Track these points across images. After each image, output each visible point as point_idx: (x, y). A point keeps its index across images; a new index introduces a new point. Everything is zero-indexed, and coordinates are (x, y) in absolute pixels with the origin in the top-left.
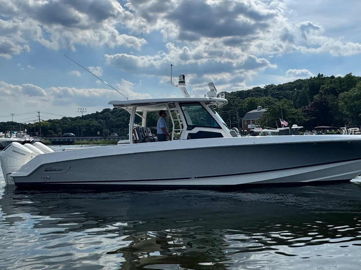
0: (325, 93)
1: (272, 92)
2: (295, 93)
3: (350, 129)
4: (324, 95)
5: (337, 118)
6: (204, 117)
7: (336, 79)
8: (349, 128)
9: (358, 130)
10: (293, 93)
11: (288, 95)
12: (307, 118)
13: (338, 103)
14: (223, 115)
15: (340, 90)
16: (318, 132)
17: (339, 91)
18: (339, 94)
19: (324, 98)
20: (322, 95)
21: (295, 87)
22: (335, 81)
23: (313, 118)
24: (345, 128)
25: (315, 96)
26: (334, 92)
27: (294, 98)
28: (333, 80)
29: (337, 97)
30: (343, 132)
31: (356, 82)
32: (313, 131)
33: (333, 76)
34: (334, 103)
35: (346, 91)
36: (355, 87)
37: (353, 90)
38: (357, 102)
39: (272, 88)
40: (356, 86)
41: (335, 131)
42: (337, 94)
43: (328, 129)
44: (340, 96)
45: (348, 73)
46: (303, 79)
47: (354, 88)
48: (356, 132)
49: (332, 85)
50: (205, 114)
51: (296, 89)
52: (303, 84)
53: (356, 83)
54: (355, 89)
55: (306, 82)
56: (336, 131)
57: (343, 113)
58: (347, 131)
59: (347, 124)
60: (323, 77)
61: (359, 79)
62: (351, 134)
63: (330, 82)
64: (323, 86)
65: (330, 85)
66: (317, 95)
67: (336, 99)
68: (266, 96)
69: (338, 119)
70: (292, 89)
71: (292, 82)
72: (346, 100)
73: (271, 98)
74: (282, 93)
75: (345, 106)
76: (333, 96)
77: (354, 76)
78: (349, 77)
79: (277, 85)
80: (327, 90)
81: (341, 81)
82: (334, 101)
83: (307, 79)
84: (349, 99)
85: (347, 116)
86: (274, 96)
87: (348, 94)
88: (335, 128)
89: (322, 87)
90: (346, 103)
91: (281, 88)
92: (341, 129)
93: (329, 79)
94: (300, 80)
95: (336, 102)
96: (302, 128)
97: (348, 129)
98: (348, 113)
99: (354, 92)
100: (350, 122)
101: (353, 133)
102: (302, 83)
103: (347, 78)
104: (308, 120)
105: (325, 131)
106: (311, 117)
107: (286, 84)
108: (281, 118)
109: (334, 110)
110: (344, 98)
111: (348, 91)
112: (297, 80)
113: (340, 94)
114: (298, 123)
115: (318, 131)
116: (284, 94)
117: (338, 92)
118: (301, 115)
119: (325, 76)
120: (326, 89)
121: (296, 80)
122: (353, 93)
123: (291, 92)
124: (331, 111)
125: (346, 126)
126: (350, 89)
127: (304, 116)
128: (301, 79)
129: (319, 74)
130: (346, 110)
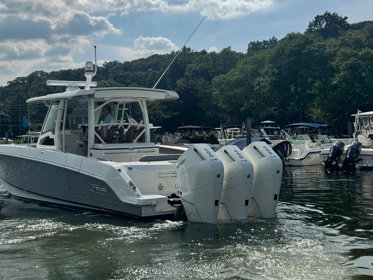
0: (193, 76)
1: (115, 73)
2: (150, 76)
3: (228, 130)
4: (192, 79)
5: (209, 114)
6: (5, 112)
7: (209, 56)
8: (226, 128)
9: (239, 131)
10: (146, 76)
11: (139, 78)
12: (167, 115)
13: (211, 91)
14: (39, 108)
15: (215, 72)
16: (182, 135)
17: (213, 73)
18: (213, 78)
19: (192, 84)
20: (189, 79)
21: (149, 66)
22: (207, 59)
23: (175, 113)
24: (220, 128)
25: (178, 81)
26: (207, 75)
27: (148, 82)
28: (204, 56)
29: (210, 83)
30: (218, 134)
31: (237, 60)
32: (176, 133)
33: (204, 50)
34: (205, 91)
35: (223, 74)
36: (235, 68)
37: (232, 72)
38: (238, 91)
39: (116, 67)
40: (237, 66)
41: (207, 132)
42: (209, 78)
43: (197, 130)
44: (215, 81)
45: (225, 48)
46: (162, 54)
47: (233, 70)
48: (235, 134)
49: (203, 65)
50: (7, 106)
51: (151, 70)
52: (162, 62)
53: (236, 62)
54: (235, 71)
55: (166, 60)
56: (209, 133)
57: (219, 107)
58: (224, 133)
59: (224, 122)
60: (191, 52)
61: (240, 56)
62: (230, 138)
63: (199, 60)
64: (191, 65)
65: (200, 65)
66: (181, 79)
67: (209, 85)
68: (107, 80)
69: (212, 116)
70: (145, 69)
71: (145, 58)
72: (223, 86)
73: (114, 83)
74: (131, 75)
75: (221, 96)
76: (204, 80)
77: (234, 52)
78: (227, 52)
79: (122, 63)
80: (196, 72)
81: (215, 58)
82: (206, 89)
83: (167, 55)
84: (227, 86)
85: (224, 111)
86: (118, 80)
87: (225, 79)
88: (207, 129)
89: (188, 66)
90: (222, 91)
91: (128, 66)
92: (216, 130)
93: (199, 55)
94: (157, 55)
95: (208, 91)
96: (159, 128)
97: (225, 130)
98: (225, 106)
99: (234, 75)
100: (229, 120)
101: (232, 136)
102: (160, 60)
103: (225, 55)
104: (169, 116)
105: (193, 133)
106: (173, 112)
107: (136, 61)
108: (129, 114)
109: (205, 102)
110: (220, 84)
111: (224, 73)
112: (152, 56)
113: (215, 78)
114: (153, 122)
115: (184, 133)
116: (133, 77)
117: (212, 75)
118: (159, 110)
119: (193, 50)
120: (194, 70)
121: (150, 56)
122: (232, 78)
123: (143, 74)
124: (202, 104)
125: (223, 126)
126: (229, 71)
127: (163, 110)
128: (159, 54)
129: (185, 47)
130: (223, 103)
